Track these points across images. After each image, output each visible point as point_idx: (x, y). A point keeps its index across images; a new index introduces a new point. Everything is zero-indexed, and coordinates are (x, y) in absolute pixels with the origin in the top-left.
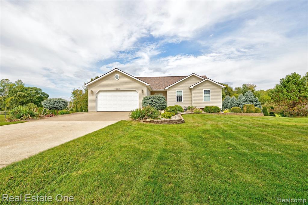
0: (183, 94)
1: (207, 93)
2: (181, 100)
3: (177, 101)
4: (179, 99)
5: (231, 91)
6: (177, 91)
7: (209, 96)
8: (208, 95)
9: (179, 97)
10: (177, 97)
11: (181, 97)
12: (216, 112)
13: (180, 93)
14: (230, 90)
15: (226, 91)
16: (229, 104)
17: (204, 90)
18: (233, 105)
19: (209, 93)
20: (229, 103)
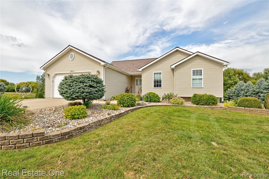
0: (162, 77)
1: (198, 75)
2: (160, 86)
3: (155, 86)
4: (158, 84)
5: (248, 77)
6: (154, 73)
7: (202, 79)
8: (198, 77)
9: (158, 81)
10: (155, 82)
11: (160, 82)
12: (209, 105)
13: (159, 75)
14: (246, 76)
15: (241, 77)
16: (243, 92)
17: (192, 69)
18: (248, 94)
19: (201, 75)
20: (242, 90)
